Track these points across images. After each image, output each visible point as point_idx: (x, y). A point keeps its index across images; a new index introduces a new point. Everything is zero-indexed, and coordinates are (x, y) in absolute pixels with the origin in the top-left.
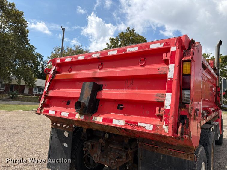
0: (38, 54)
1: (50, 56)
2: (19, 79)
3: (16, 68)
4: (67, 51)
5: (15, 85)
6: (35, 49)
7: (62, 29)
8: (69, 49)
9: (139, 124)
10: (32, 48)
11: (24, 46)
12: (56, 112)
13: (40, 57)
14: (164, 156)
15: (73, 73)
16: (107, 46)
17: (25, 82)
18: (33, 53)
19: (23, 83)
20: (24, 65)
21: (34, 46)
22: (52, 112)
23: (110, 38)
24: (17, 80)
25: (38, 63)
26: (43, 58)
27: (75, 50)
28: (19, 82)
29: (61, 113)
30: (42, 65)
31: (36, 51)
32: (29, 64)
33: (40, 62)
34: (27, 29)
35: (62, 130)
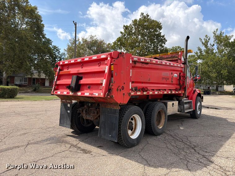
0: (55, 47)
1: (66, 48)
2: (39, 72)
3: (36, 62)
4: (82, 43)
5: (36, 78)
6: (52, 42)
7: (74, 23)
9: (94, 94)
10: (49, 41)
11: (41, 40)
12: (61, 92)
13: (57, 50)
14: (109, 109)
15: (69, 70)
16: (121, 34)
17: (45, 75)
18: (51, 46)
19: (43, 76)
20: (42, 59)
21: (50, 39)
22: (59, 93)
23: (124, 26)
24: (37, 74)
25: (55, 56)
26: (60, 50)
28: (39, 75)
29: (63, 92)
30: (60, 57)
31: (53, 44)
32: (47, 58)
33: (57, 54)
34: (42, 23)
35: (67, 103)
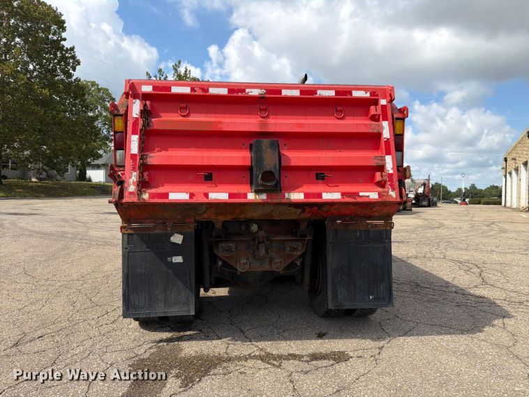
12: (192, 195)
29: (206, 195)
35: (164, 232)
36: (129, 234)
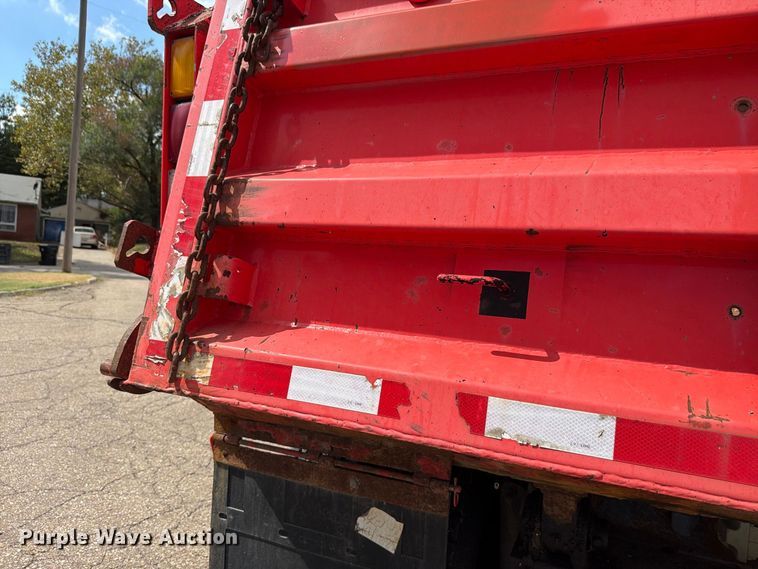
8: (101, 54)
12: (394, 396)
27: (127, 55)
35: (335, 491)
36: (232, 471)
